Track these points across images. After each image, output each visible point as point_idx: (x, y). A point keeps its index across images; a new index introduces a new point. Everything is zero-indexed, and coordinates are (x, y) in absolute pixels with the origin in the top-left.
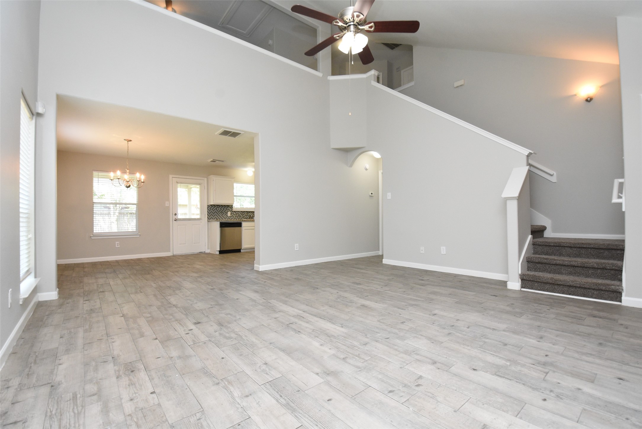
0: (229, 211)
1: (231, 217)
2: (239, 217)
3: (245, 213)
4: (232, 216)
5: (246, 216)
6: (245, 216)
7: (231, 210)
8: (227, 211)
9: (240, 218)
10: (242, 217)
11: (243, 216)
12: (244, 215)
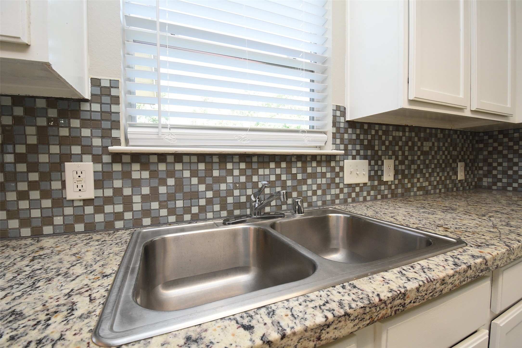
0: (76, 150)
1: (99, 210)
2: (180, 204)
3: (229, 166)
4: (108, 200)
5: (243, 187)
6: (230, 193)
7: (97, 142)
8: (55, 149)
9: (187, 210)
10: (210, 201)
11: (217, 194)
12: (223, 187)
